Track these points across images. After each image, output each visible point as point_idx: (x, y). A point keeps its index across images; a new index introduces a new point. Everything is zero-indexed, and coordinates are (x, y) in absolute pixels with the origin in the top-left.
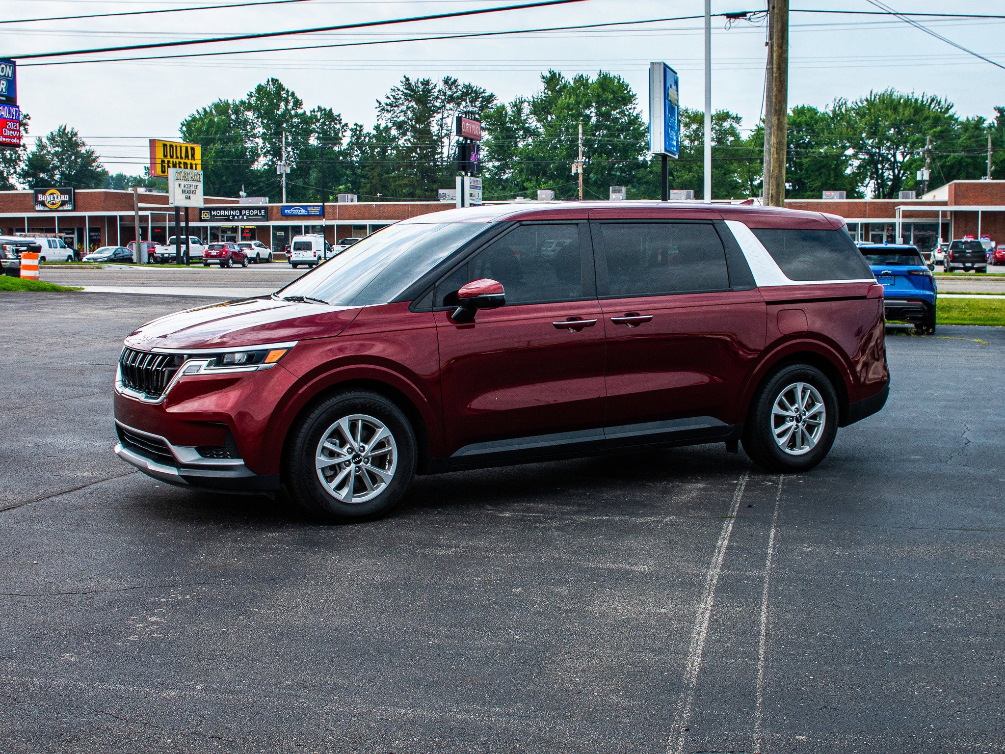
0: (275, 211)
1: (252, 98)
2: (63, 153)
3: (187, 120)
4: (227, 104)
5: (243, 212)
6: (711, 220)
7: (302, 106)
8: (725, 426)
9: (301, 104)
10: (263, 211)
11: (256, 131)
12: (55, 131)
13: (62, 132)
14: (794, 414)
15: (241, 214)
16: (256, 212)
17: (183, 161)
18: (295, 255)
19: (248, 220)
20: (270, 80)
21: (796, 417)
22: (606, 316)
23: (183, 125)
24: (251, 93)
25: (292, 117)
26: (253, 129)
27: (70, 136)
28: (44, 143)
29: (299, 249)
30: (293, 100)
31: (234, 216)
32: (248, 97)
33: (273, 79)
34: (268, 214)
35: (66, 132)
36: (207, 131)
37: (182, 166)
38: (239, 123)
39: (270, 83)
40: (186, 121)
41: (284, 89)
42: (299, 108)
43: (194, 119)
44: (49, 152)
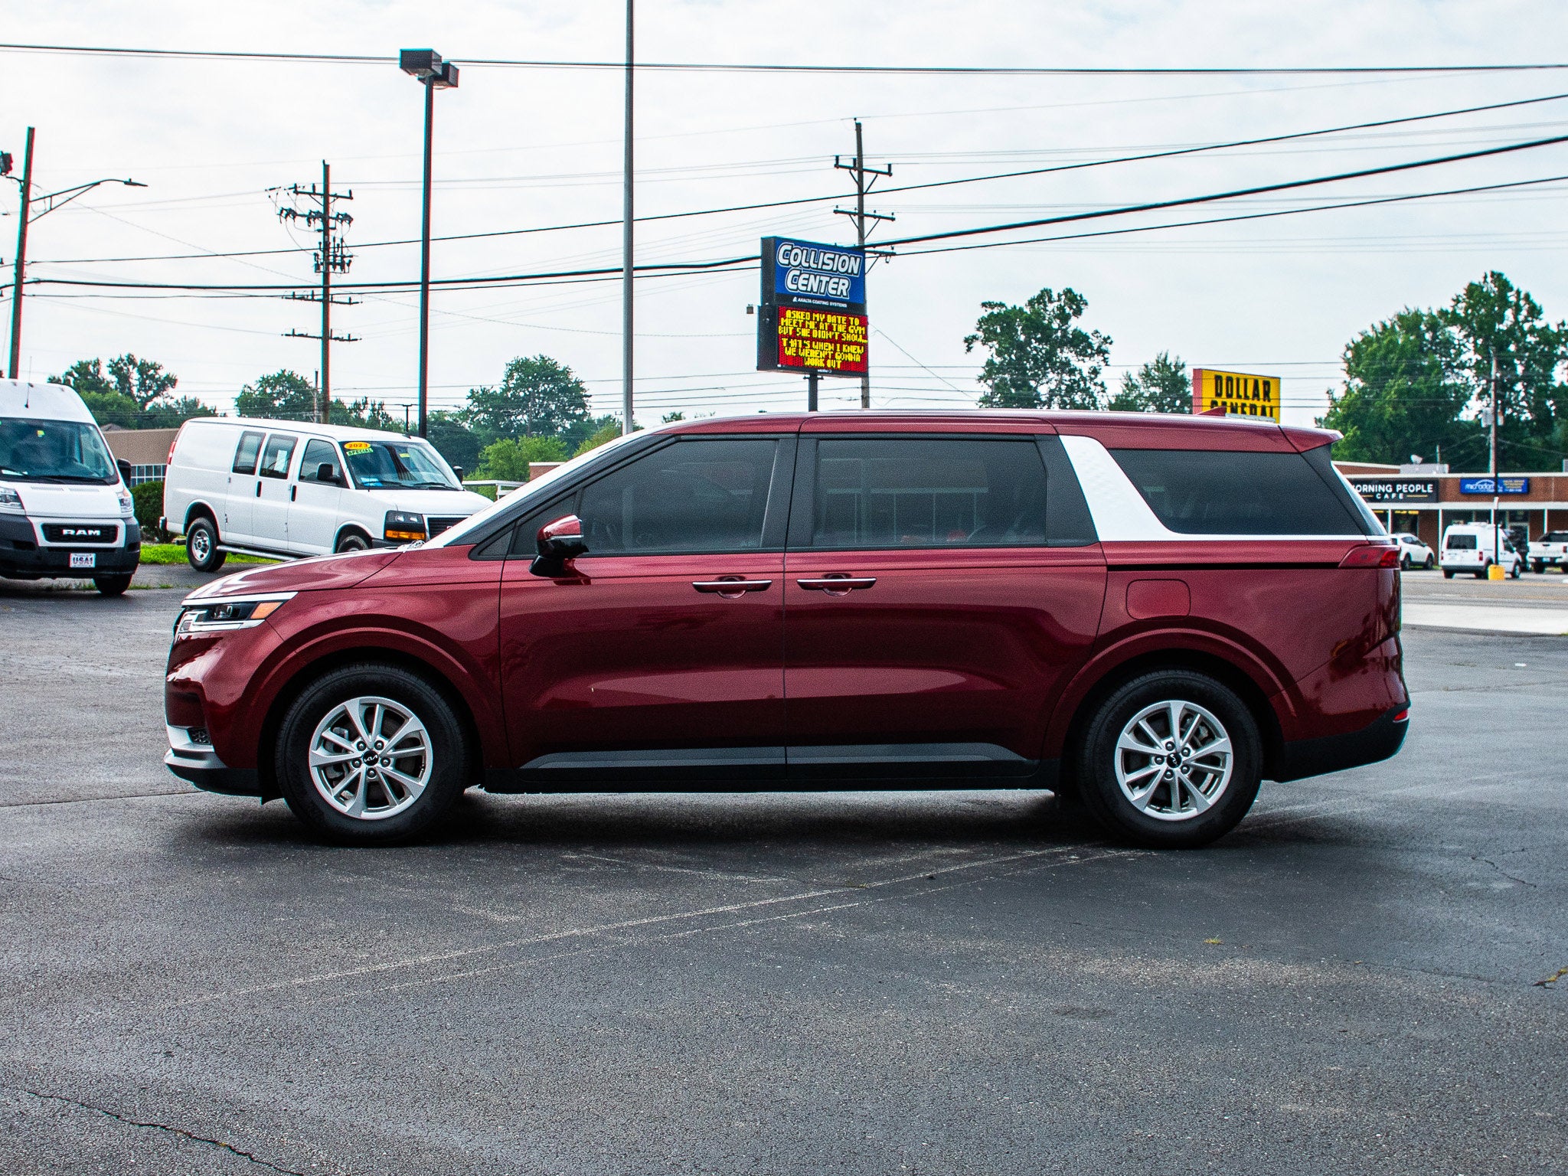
0: (1450, 484)
1: (1460, 305)
2: (1162, 396)
3: (1355, 342)
4: (1417, 317)
5: (1399, 487)
6: (1033, 434)
7: (1541, 316)
8: (1021, 762)
9: (1540, 312)
10: (1430, 486)
11: (1463, 358)
12: (1151, 361)
13: (1163, 365)
14: (1165, 753)
15: (1394, 490)
16: (1418, 487)
17: (1248, 403)
18: (1449, 557)
19: (1406, 500)
20: (1489, 275)
21: (1169, 756)
22: (788, 576)
23: (1348, 349)
24: (1458, 296)
25: (1524, 334)
26: (1459, 353)
27: (1173, 369)
28: (1134, 381)
29: (1458, 547)
30: (1527, 306)
31: (1383, 494)
32: (1453, 303)
33: (1493, 274)
34: (1439, 489)
35: (1168, 363)
36: (1385, 358)
37: (1247, 410)
38: (1437, 344)
39: (1489, 279)
40: (1353, 342)
41: (1511, 289)
42: (1537, 318)
43: (1367, 341)
44: (1141, 395)
